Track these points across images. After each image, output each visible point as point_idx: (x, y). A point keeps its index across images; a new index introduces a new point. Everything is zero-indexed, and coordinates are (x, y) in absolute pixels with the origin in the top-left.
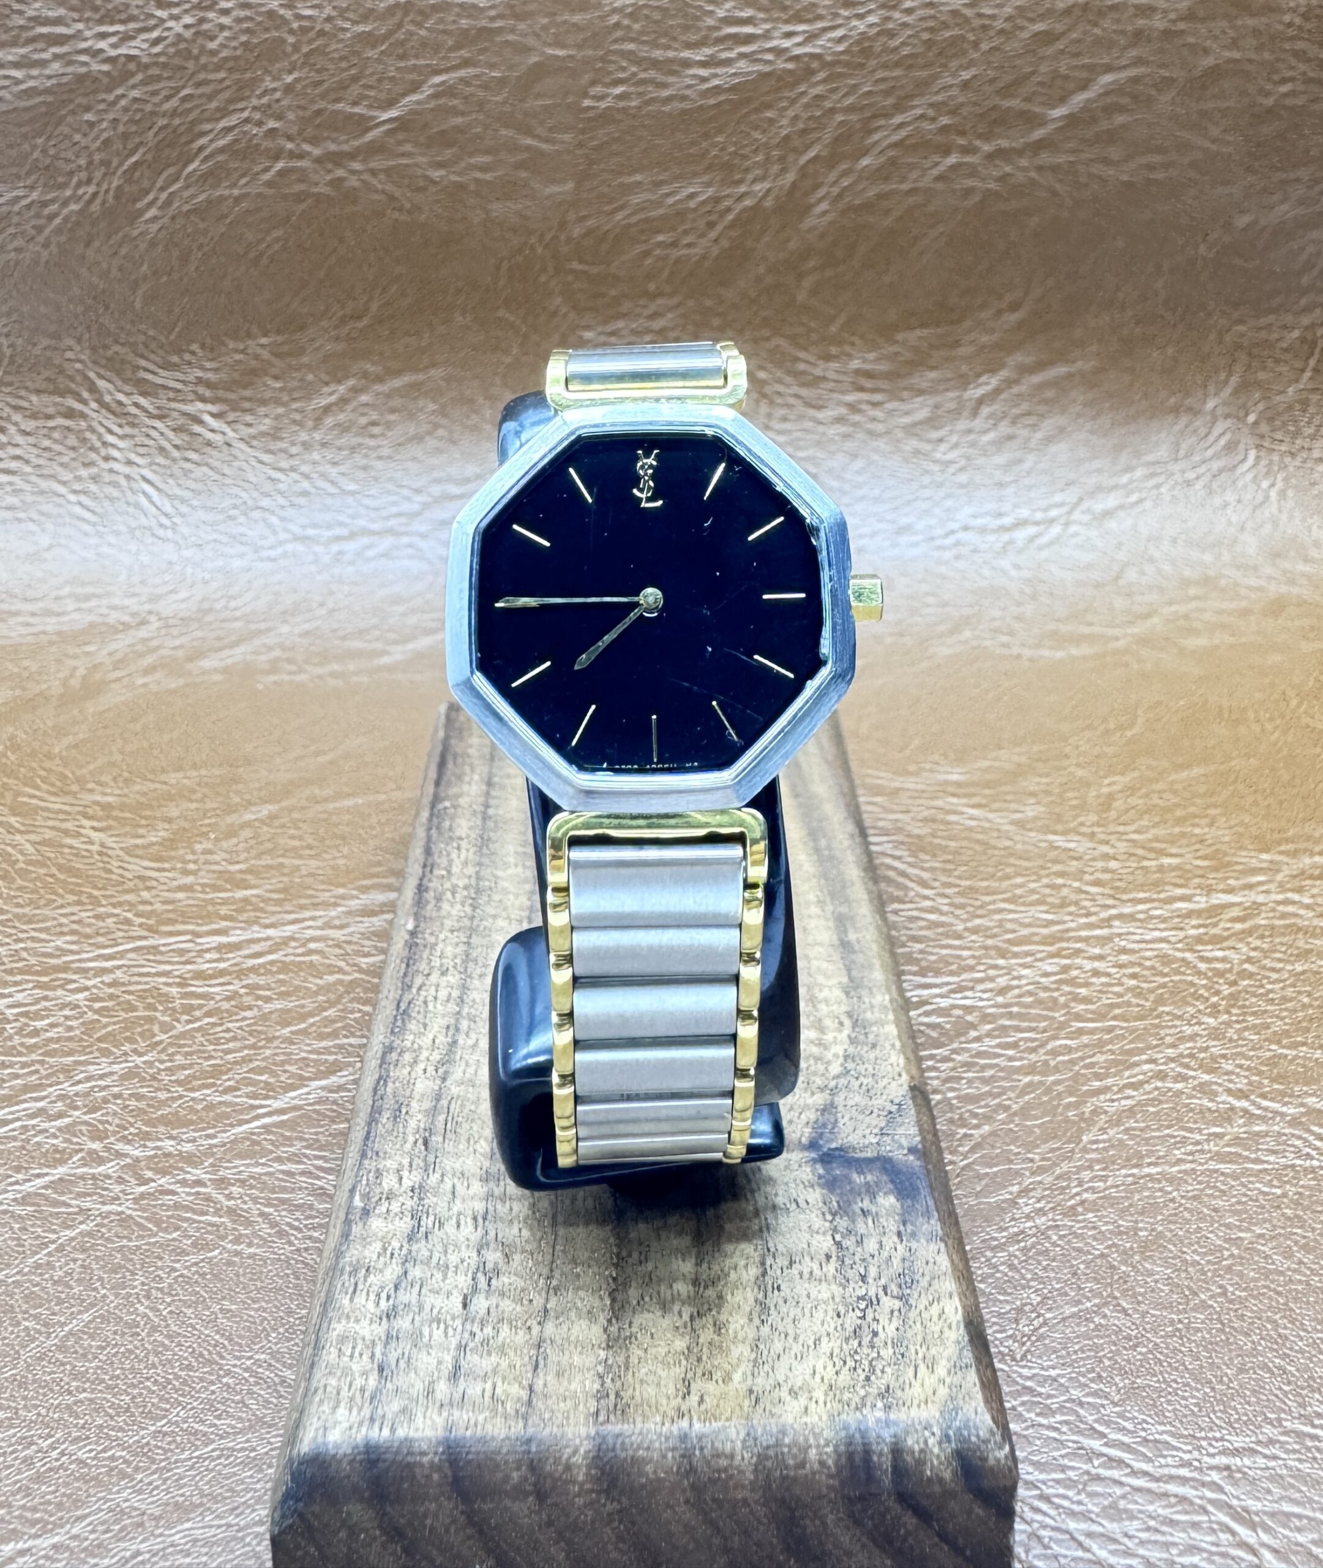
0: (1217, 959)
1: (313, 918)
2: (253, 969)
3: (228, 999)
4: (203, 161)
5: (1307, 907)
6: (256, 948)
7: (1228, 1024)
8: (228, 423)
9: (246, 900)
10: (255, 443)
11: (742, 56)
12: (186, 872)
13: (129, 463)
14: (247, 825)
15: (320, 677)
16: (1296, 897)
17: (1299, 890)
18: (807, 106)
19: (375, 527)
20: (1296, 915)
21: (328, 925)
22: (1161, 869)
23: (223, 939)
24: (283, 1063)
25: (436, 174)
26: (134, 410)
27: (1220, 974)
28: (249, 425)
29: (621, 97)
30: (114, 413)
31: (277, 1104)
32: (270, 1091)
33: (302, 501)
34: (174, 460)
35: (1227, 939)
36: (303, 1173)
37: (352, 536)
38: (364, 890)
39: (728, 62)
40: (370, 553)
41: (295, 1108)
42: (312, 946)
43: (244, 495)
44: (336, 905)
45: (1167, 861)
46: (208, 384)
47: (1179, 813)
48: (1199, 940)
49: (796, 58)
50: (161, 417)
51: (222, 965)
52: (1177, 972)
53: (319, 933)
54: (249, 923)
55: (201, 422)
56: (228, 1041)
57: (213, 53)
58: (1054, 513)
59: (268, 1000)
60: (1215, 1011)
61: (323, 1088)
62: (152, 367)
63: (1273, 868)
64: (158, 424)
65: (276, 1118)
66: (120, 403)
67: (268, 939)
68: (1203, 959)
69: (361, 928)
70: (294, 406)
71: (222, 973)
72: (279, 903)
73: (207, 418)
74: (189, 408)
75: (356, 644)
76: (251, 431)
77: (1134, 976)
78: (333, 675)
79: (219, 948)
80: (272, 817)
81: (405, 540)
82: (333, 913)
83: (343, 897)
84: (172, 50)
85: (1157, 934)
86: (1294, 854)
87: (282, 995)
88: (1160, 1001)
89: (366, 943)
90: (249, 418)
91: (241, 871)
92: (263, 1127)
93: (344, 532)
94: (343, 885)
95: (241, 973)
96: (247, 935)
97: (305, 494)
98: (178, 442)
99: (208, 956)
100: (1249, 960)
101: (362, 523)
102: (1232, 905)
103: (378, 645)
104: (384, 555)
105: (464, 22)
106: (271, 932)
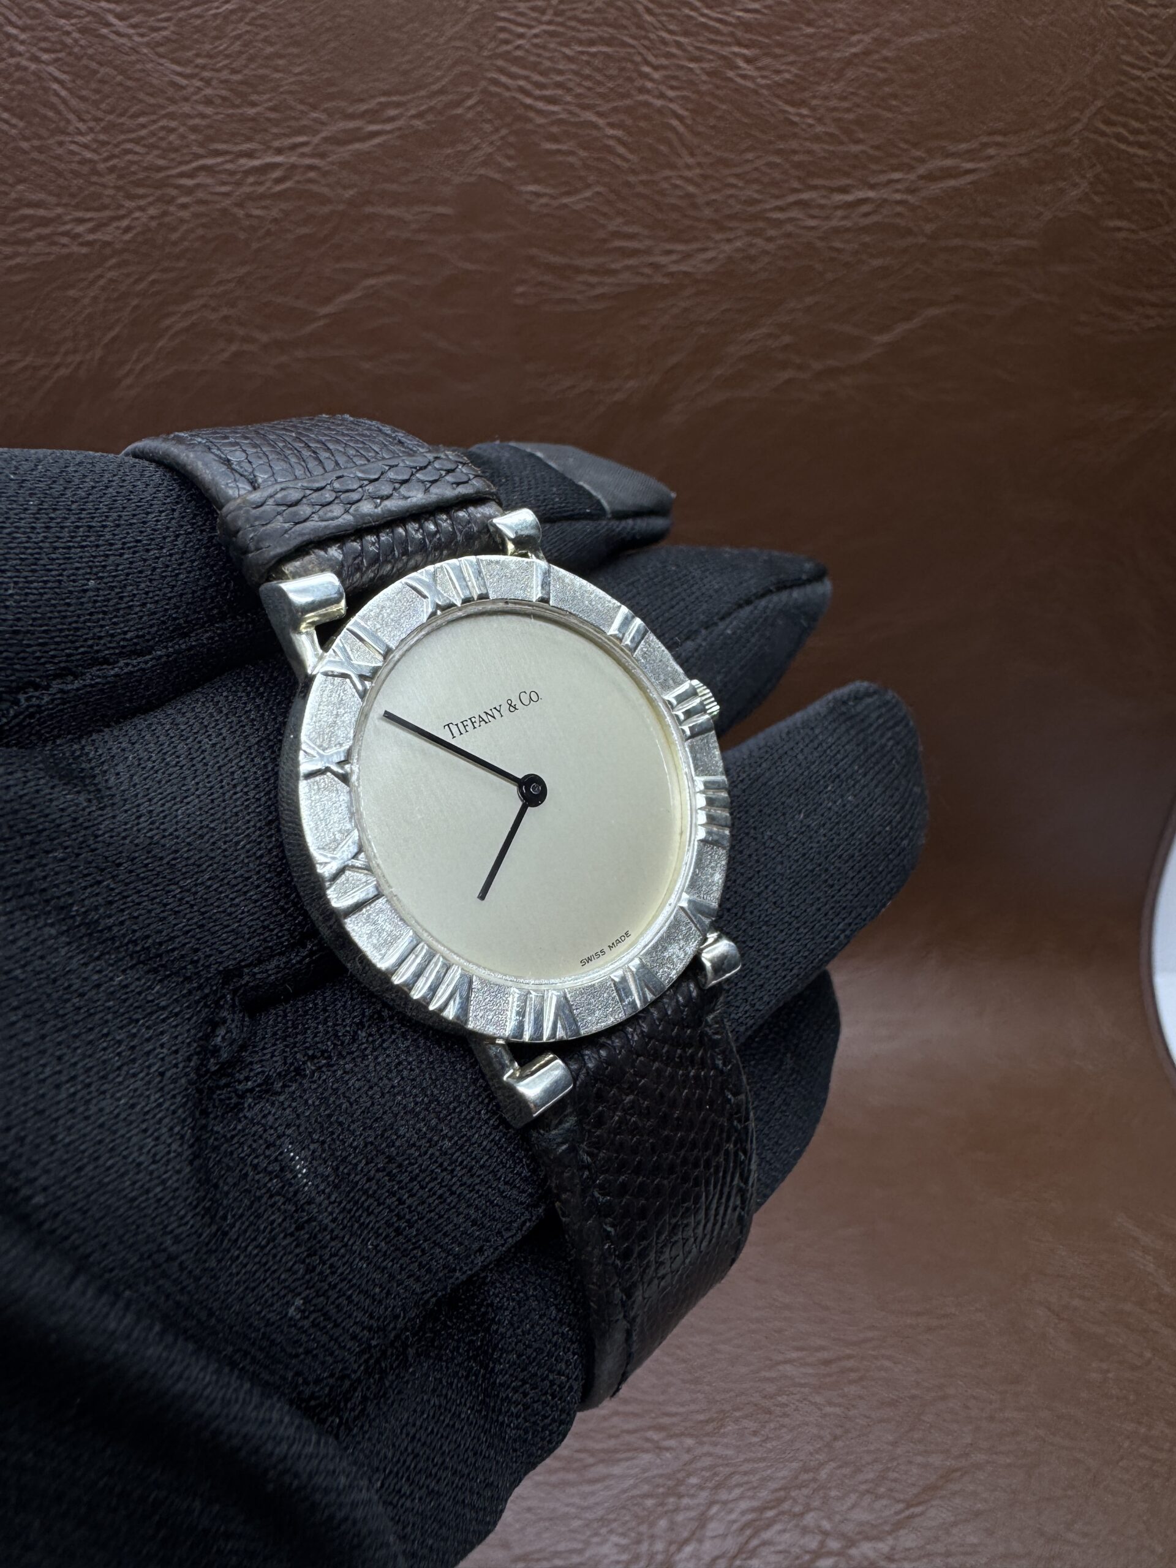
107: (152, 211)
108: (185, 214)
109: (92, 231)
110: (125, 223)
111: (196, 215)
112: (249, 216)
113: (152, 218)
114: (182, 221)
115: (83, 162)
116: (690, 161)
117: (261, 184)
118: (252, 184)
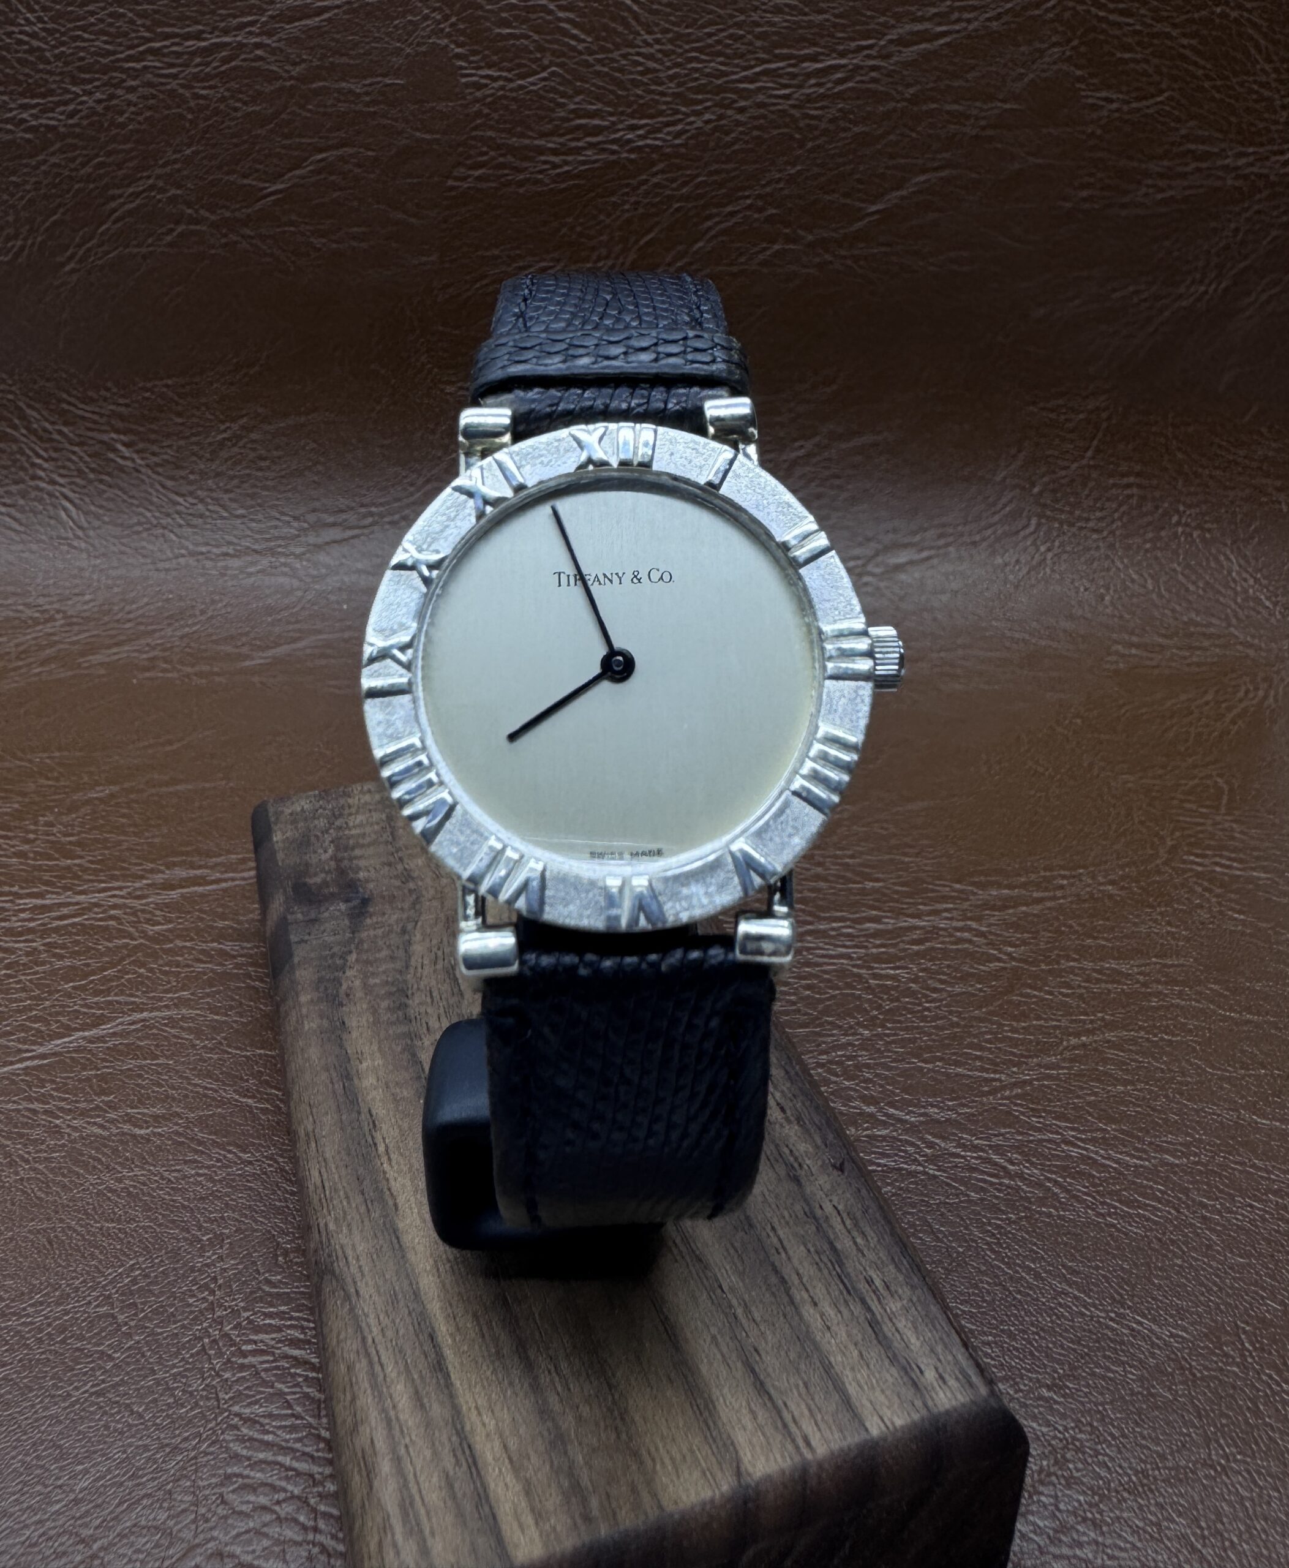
1: (120, 888)
2: (56, 930)
3: (27, 954)
4: (114, 222)
5: (982, 935)
6: (65, 911)
7: (880, 1036)
8: (138, 452)
9: (68, 868)
10: (160, 470)
11: (591, 145)
12: (27, 841)
13: (53, 482)
14: (88, 802)
16: (974, 925)
17: (978, 919)
18: (647, 194)
20: (970, 941)
21: (130, 895)
22: (863, 892)
23: (39, 902)
24: (58, 1014)
25: (317, 242)
26: (56, 436)
27: (886, 989)
28: (154, 454)
29: (479, 179)
30: (40, 439)
31: (41, 1050)
32: (41, 1037)
34: (90, 482)
35: (900, 959)
36: (46, 1112)
38: (170, 866)
39: (578, 151)
41: (55, 1054)
42: (112, 912)
44: (142, 877)
45: (869, 885)
47: (893, 842)
48: (878, 959)
49: (639, 149)
50: (81, 444)
51: (32, 925)
52: (849, 986)
53: (120, 901)
54: (66, 888)
55: (115, 450)
56: (17, 991)
57: (122, 126)
59: (61, 957)
60: (872, 1023)
61: (84, 1038)
62: (72, 400)
63: (963, 896)
64: (76, 449)
65: (36, 1062)
66: (45, 430)
67: (77, 904)
69: (158, 899)
70: (194, 439)
71: (31, 931)
72: (96, 872)
76: (156, 459)
77: (808, 987)
79: (34, 909)
80: (112, 796)
82: (137, 885)
84: (85, 122)
85: (844, 950)
86: (982, 886)
87: (74, 954)
88: (826, 1012)
89: (158, 913)
90: (155, 448)
91: (70, 843)
92: (27, 1068)
94: (153, 861)
95: (45, 932)
96: (61, 899)
98: (93, 466)
99: (22, 915)
100: (915, 980)
102: (916, 928)
105: (343, 107)
106: (81, 898)
107: (98, 96)
108: (132, 97)
109: (35, 117)
110: (71, 107)
111: (144, 98)
112: (197, 96)
113: (99, 101)
114: (130, 103)
115: (32, 50)
116: (649, 38)
117: (208, 64)
118: (197, 65)
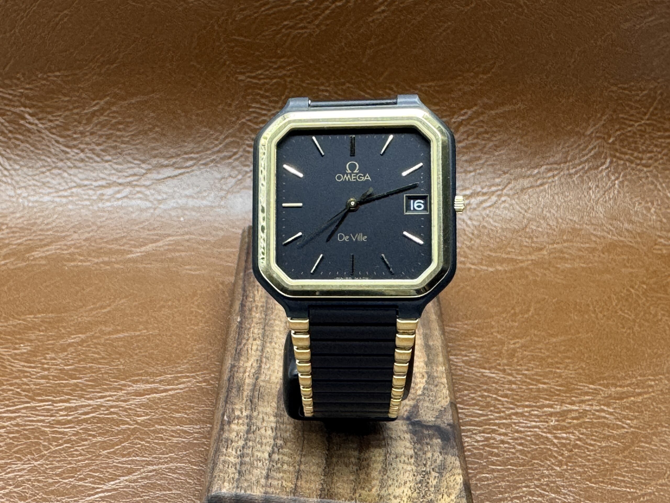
0: (563, 438)
15: (97, 263)
19: (120, 181)
33: (81, 165)
37: (109, 186)
40: (119, 196)
43: (49, 160)
46: (27, 97)
58: (493, 189)
68: (556, 438)
73: (27, 116)
74: (17, 110)
75: (115, 247)
78: (104, 263)
81: (138, 189)
83: (125, 385)
93: (103, 183)
97: (82, 160)
101: (114, 178)
103: (126, 247)
104: (126, 197)
